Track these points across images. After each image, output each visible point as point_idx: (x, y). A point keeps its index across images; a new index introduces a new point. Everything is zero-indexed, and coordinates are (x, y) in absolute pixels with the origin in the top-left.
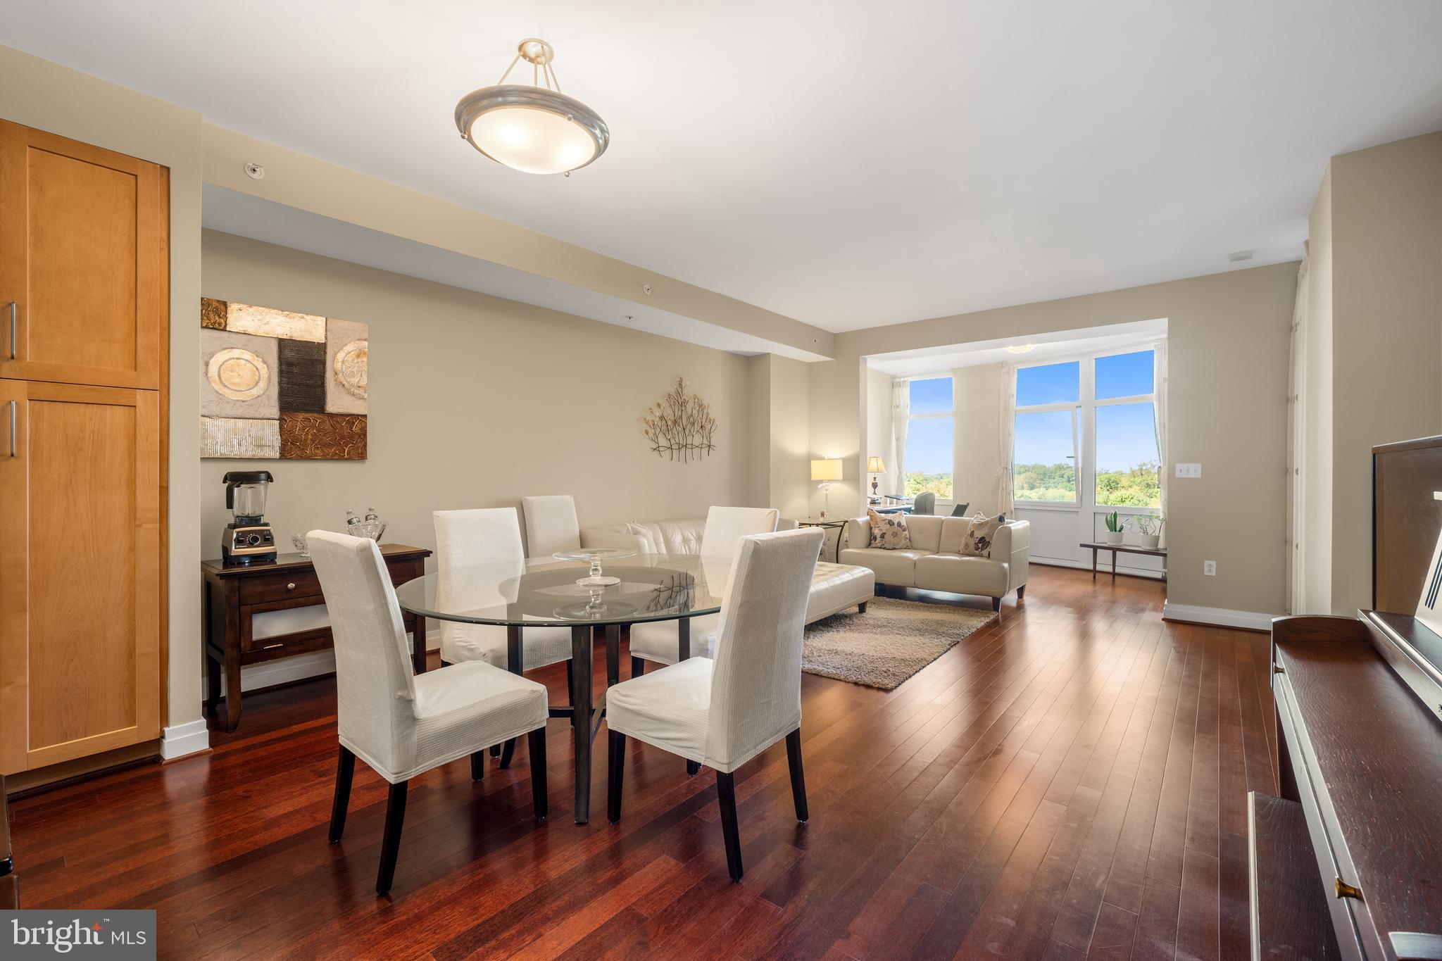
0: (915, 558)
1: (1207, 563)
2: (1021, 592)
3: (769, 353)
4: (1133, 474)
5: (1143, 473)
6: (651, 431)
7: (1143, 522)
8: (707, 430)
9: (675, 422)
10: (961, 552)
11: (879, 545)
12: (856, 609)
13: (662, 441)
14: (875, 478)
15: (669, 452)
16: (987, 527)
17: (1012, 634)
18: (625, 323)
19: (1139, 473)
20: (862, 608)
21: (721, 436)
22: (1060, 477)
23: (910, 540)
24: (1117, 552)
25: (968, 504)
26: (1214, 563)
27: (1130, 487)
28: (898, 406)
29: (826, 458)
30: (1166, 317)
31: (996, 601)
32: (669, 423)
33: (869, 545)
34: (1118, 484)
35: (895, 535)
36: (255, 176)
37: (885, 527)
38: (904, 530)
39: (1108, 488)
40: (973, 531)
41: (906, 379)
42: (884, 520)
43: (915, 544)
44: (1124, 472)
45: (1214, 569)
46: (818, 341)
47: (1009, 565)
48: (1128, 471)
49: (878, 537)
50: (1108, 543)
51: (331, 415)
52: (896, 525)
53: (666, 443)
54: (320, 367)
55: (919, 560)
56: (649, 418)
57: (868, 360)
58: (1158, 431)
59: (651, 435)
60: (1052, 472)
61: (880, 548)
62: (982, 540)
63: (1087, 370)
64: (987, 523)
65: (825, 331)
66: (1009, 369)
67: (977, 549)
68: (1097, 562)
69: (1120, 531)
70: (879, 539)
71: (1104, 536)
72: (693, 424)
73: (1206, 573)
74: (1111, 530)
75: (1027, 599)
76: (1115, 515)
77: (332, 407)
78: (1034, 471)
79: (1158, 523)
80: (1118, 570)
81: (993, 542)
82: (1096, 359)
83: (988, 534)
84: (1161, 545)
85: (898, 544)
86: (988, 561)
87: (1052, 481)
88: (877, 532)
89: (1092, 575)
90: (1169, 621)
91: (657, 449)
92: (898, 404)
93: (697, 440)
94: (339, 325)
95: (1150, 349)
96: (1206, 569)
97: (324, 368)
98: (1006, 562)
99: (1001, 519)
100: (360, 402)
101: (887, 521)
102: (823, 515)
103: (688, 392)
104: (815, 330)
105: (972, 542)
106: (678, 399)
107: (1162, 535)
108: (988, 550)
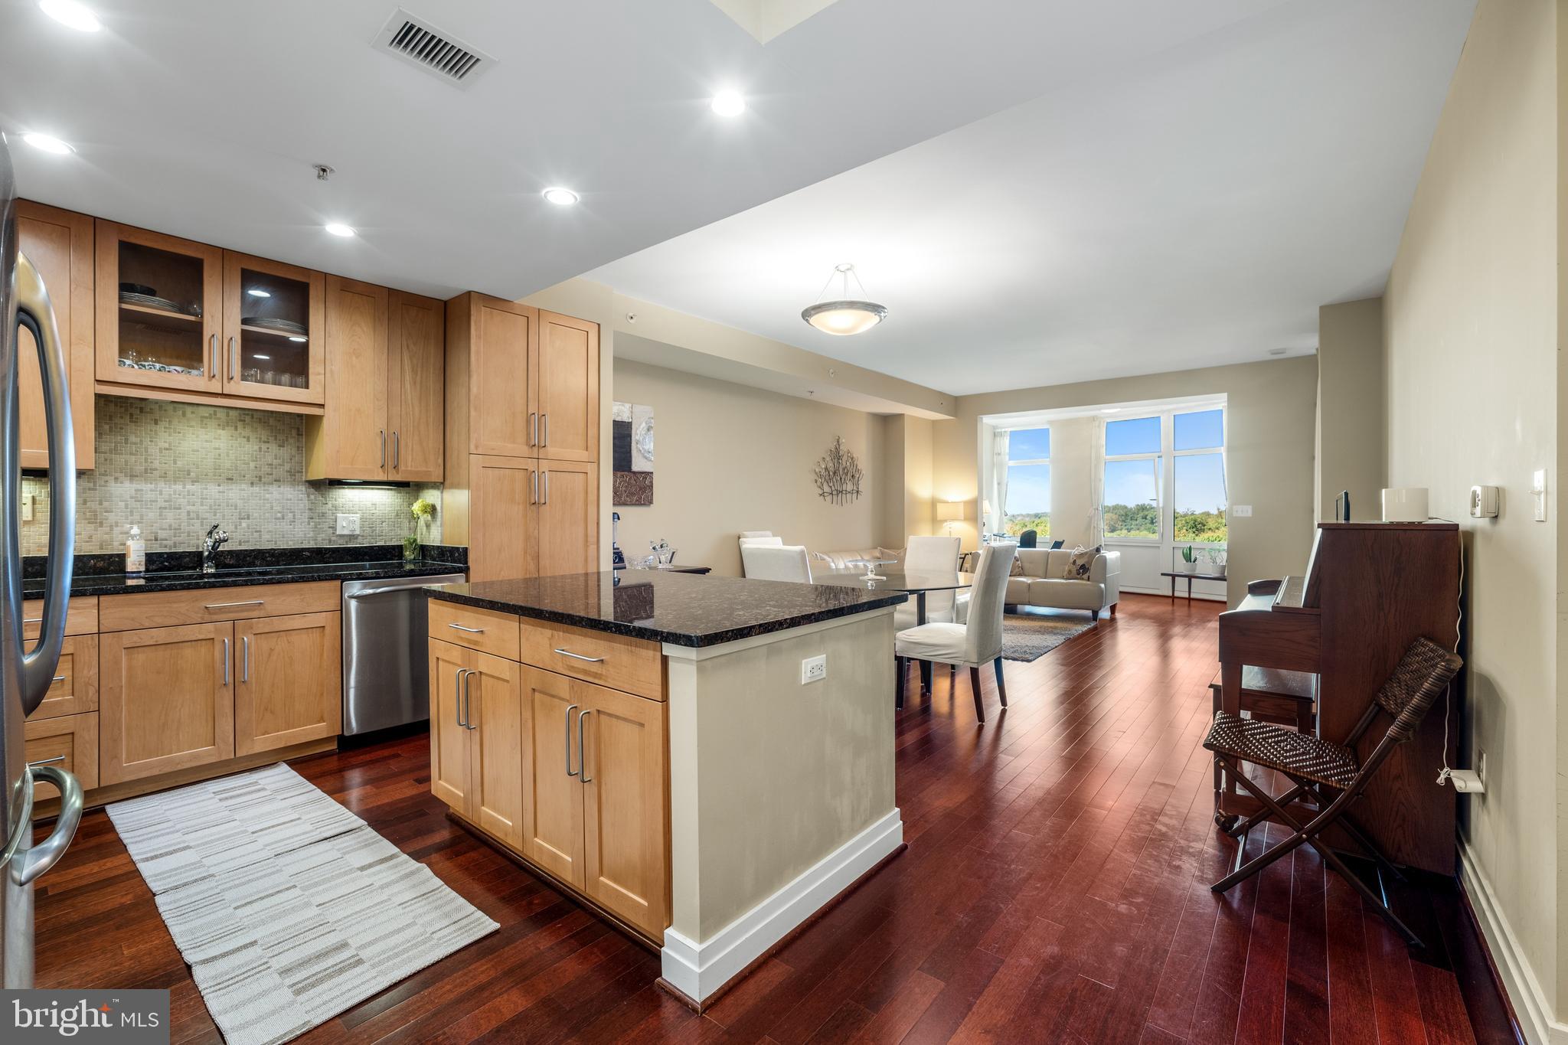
0: (1029, 582)
2: (1113, 609)
3: (903, 415)
6: (819, 481)
7: (1213, 553)
8: (856, 479)
9: (835, 473)
10: (1065, 576)
13: (826, 489)
15: (830, 496)
16: (1086, 557)
17: (1107, 642)
18: (807, 396)
21: (866, 484)
22: (1143, 518)
23: (1024, 568)
24: (1192, 579)
25: (1064, 539)
27: (1217, 529)
28: (999, 454)
29: (950, 501)
30: (1227, 391)
31: (1095, 613)
32: (831, 473)
34: (1204, 526)
36: (631, 321)
39: (1194, 530)
40: (1074, 560)
41: (1007, 430)
43: (1028, 572)
44: (1212, 512)
46: (943, 403)
47: (1105, 585)
48: (1216, 512)
50: (1185, 572)
51: (634, 473)
53: (829, 490)
54: (629, 439)
55: (1033, 583)
56: (818, 470)
57: (984, 419)
59: (819, 483)
60: (1134, 513)
62: (1083, 567)
63: (1166, 424)
64: (1086, 553)
65: (949, 395)
66: (1100, 422)
67: (1078, 574)
68: (1175, 589)
69: (1194, 562)
71: (1182, 567)
72: (847, 474)
74: (1187, 561)
75: (1118, 615)
76: (1190, 550)
77: (635, 468)
78: (1115, 512)
79: (1223, 556)
80: (1193, 596)
81: (1092, 568)
82: (1173, 415)
83: (1088, 562)
84: (1226, 572)
86: (1088, 583)
87: (1134, 522)
89: (1171, 600)
91: (822, 495)
92: (999, 452)
93: (849, 487)
94: (638, 408)
95: (1220, 409)
97: (631, 439)
98: (1102, 585)
99: (1098, 550)
100: (649, 463)
103: (843, 448)
104: (941, 396)
105: (1074, 569)
106: (836, 455)
107: (1226, 564)
108: (1087, 574)
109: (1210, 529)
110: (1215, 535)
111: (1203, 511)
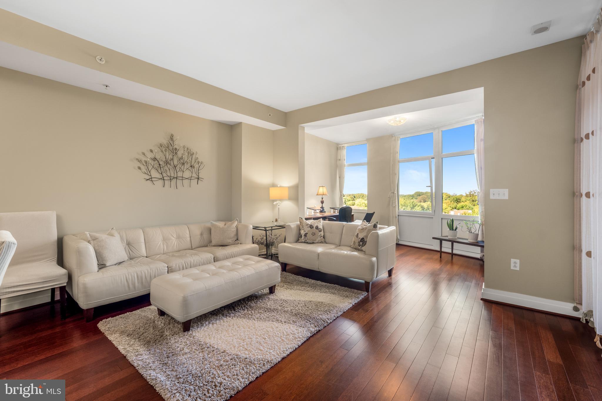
0: (320, 252)
1: (513, 260)
2: (390, 272)
3: (241, 123)
4: (467, 196)
5: (471, 195)
6: (143, 168)
7: (469, 225)
8: (196, 169)
9: (166, 162)
10: (352, 247)
11: (303, 241)
12: (267, 291)
13: (155, 174)
14: (322, 198)
15: (161, 182)
16: (366, 231)
18: (103, 90)
19: (469, 195)
20: (272, 290)
23: (323, 238)
24: (454, 243)
25: (374, 212)
26: (518, 261)
27: (466, 201)
28: (340, 160)
29: (279, 186)
30: (483, 87)
31: (367, 283)
32: (161, 163)
33: (297, 241)
35: (314, 234)
37: (307, 229)
38: (320, 231)
39: (456, 202)
40: (358, 234)
41: (344, 145)
42: (307, 225)
43: (327, 240)
44: (463, 195)
45: (518, 265)
46: (271, 115)
47: (377, 258)
48: (465, 195)
49: (303, 235)
50: (449, 237)
52: (314, 228)
53: (159, 176)
56: (143, 159)
57: (306, 128)
58: (477, 171)
59: (144, 170)
61: (305, 242)
62: (363, 240)
63: (437, 138)
64: (366, 228)
65: (279, 110)
66: (396, 138)
67: (359, 246)
68: (442, 247)
69: (455, 230)
70: (303, 237)
71: (447, 233)
72: (183, 164)
73: (512, 268)
74: (450, 230)
75: (395, 276)
76: (453, 221)
79: (477, 226)
80: (455, 252)
81: (368, 242)
82: (442, 131)
83: (366, 236)
84: (480, 239)
85: (315, 240)
86: (365, 256)
88: (303, 232)
89: (439, 253)
90: (485, 301)
91: (151, 179)
92: (340, 158)
93: (187, 174)
95: (473, 123)
96: (512, 265)
98: (374, 256)
101: (309, 226)
102: (276, 220)
103: (179, 143)
104: (269, 109)
105: (357, 242)
106: (169, 148)
107: (480, 233)
108: (365, 247)
109: (463, 201)
110: (465, 204)
111: (460, 194)
